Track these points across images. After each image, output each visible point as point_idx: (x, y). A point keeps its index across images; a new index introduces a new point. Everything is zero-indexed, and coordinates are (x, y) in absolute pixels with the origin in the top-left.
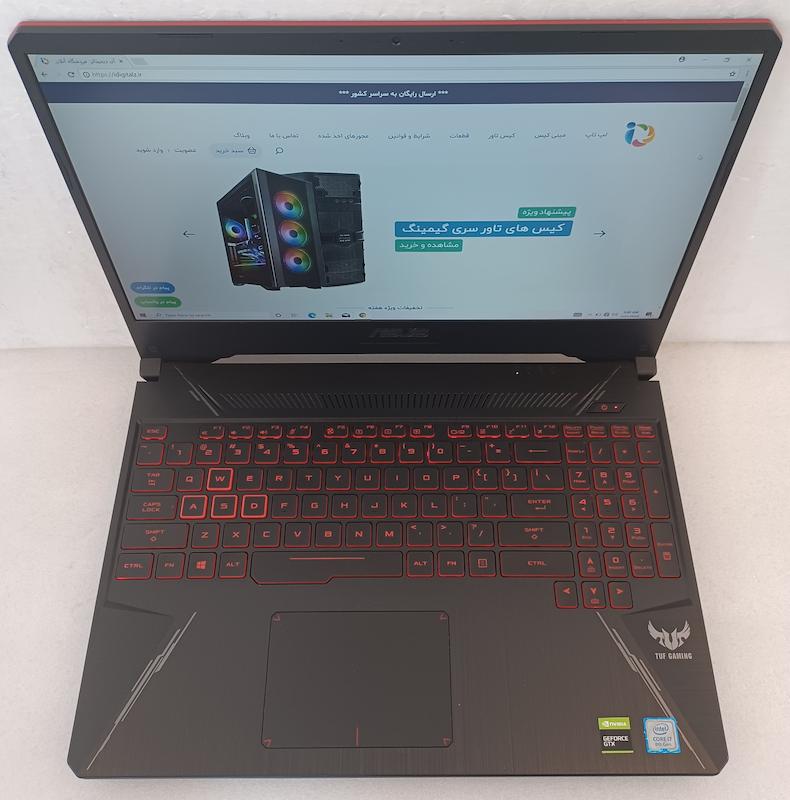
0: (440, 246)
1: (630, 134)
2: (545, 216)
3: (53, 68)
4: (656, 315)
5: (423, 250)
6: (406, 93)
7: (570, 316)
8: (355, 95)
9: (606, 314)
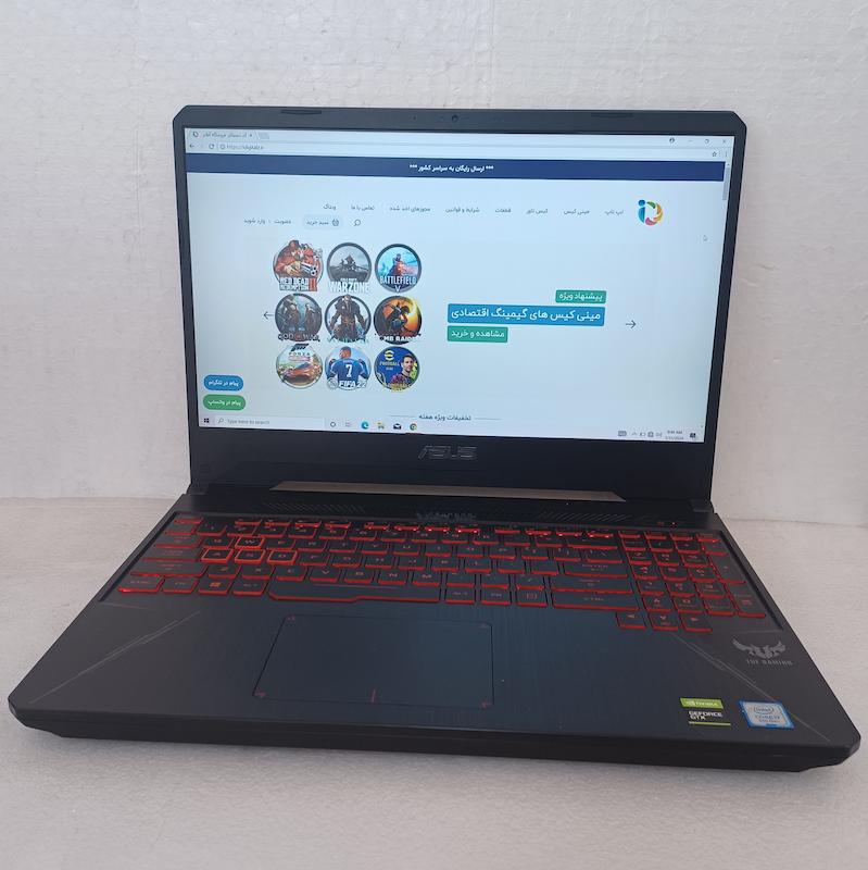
0: (488, 334)
1: (642, 212)
2: (580, 301)
3: (201, 141)
4: (700, 438)
5: (472, 340)
6: (461, 168)
7: (615, 437)
8: (422, 169)
9: (651, 434)
